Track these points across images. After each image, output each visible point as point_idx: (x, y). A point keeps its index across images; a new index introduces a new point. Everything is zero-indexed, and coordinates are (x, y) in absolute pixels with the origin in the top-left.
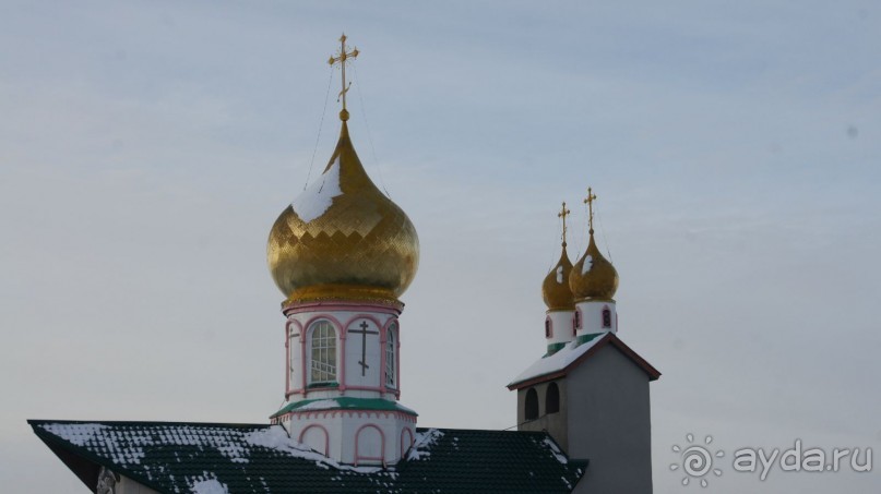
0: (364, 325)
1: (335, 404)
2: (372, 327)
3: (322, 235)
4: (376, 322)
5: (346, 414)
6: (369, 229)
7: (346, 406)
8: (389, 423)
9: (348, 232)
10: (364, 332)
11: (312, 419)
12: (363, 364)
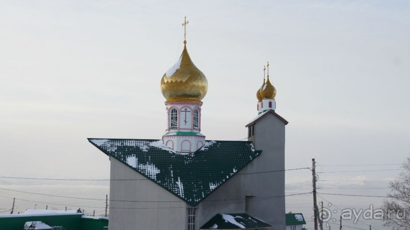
0: (186, 109)
1: (176, 134)
2: (188, 110)
3: (172, 81)
4: (190, 108)
5: (178, 137)
6: (186, 79)
7: (179, 134)
8: (193, 140)
9: (179, 81)
10: (186, 111)
11: (169, 138)
12: (186, 122)
